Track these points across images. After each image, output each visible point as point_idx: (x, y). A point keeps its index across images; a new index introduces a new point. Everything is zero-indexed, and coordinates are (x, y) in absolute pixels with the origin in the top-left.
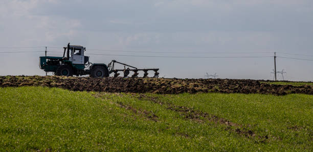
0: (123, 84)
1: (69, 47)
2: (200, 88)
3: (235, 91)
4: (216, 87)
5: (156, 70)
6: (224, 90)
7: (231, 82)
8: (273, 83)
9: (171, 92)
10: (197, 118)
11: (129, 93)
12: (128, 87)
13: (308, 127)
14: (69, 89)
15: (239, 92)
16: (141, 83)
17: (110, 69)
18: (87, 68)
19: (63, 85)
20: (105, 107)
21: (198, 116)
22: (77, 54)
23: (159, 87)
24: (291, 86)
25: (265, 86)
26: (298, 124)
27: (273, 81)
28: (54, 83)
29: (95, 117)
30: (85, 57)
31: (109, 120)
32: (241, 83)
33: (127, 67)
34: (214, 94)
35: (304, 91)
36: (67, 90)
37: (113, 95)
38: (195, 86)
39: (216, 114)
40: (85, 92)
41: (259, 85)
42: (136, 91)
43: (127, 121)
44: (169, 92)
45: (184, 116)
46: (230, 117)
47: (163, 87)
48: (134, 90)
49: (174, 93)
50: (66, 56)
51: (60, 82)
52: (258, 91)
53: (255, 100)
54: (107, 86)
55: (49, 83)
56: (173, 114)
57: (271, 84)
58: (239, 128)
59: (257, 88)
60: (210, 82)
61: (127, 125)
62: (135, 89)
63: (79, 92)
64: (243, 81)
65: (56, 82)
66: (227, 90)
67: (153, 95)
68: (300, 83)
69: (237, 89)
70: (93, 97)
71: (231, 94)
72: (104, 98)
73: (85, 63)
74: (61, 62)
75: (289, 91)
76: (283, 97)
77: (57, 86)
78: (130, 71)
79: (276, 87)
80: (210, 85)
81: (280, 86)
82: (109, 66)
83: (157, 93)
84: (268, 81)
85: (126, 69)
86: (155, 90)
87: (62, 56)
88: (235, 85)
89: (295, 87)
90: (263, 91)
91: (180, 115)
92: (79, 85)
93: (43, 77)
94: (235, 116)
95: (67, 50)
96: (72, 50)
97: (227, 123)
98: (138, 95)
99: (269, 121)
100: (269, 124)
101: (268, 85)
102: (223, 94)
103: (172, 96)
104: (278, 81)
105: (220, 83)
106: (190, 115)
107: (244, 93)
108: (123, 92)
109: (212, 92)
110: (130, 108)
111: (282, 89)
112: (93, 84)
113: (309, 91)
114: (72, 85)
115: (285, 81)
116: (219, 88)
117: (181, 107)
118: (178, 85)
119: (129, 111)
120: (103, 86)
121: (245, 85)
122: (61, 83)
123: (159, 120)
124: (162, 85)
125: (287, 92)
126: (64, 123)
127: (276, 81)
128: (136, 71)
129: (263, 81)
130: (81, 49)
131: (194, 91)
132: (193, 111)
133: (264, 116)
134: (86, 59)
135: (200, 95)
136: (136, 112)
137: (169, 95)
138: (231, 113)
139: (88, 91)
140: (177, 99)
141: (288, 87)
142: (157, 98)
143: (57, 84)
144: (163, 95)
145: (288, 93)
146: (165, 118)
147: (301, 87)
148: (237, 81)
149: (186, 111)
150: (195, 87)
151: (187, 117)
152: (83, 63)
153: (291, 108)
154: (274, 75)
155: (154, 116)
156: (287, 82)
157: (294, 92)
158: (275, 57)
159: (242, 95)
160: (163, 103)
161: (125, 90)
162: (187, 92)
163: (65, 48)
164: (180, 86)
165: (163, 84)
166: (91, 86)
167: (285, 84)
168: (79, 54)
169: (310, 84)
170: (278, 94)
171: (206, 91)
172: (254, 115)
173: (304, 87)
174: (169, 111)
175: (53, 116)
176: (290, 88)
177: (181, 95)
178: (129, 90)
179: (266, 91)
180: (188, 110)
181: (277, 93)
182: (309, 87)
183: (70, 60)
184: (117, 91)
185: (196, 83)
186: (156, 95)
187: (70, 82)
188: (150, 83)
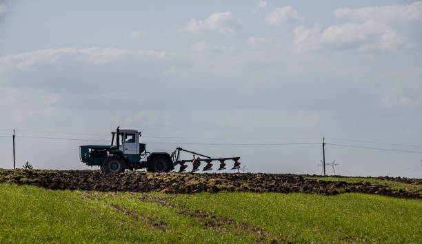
0: (119, 180)
1: (119, 132)
2: (224, 185)
3: (271, 189)
4: (245, 184)
5: (236, 159)
6: (256, 189)
7: (264, 177)
8: (321, 179)
9: (184, 190)
10: (219, 225)
11: (127, 193)
12: (127, 184)
13: (366, 237)
14: (46, 187)
15: (275, 191)
16: (144, 179)
17: (174, 159)
18: (144, 159)
19: (37, 181)
20: (95, 212)
21: (221, 222)
22: (130, 141)
23: (168, 185)
24: (345, 183)
25: (310, 182)
26: (352, 234)
27: (322, 176)
28: (24, 179)
29: (81, 224)
30: (141, 145)
31: (100, 229)
32: (279, 178)
33: (196, 157)
34: (242, 194)
35: (362, 190)
36: (42, 189)
37: (107, 195)
38: (217, 182)
39: (245, 220)
40: (67, 191)
41: (303, 181)
42: (137, 189)
43: (126, 229)
44: (183, 191)
45: (201, 223)
46: (264, 224)
47: (175, 184)
48: (135, 188)
49: (188, 193)
50: (115, 144)
51: (33, 178)
52: (301, 189)
53: (296, 201)
54: (98, 183)
55: (18, 179)
56: (187, 220)
57: (318, 180)
58: (276, 238)
59: (300, 185)
60: (237, 177)
61: (125, 235)
62: (137, 187)
63: (59, 190)
64: (281, 176)
65: (28, 178)
66: (259, 188)
67: (161, 194)
68: (357, 179)
69: (273, 186)
70: (79, 198)
71: (264, 194)
72: (94, 200)
73: (141, 152)
74: (108, 152)
75: (342, 189)
76: (334, 198)
77: (29, 183)
78: (201, 162)
79: (325, 184)
80: (237, 181)
81: (330, 182)
82: (173, 156)
83: (166, 192)
84: (314, 176)
85: (196, 158)
86: (164, 188)
87: (110, 144)
88: (270, 181)
89: (350, 184)
90: (307, 190)
91: (197, 221)
92: (59, 182)
93: (9, 171)
94: (270, 223)
95: (116, 135)
96: (122, 136)
97: (259, 232)
98: (141, 195)
99: (316, 229)
100: (315, 233)
101: (315, 182)
102: (255, 194)
103: (186, 196)
104: (327, 176)
105: (250, 179)
106: (210, 221)
107: (283, 192)
108: (119, 190)
109: (239, 190)
110: (129, 213)
111: (332, 187)
112: (78, 180)
113: (368, 189)
114: (50, 182)
115: (336, 176)
116: (250, 186)
117: (198, 212)
118: (194, 182)
119: (127, 217)
120: (92, 183)
121: (284, 181)
122: (35, 180)
123: (168, 229)
124: (172, 182)
125: (339, 191)
126: (38, 233)
127: (325, 176)
128: (209, 161)
129: (308, 175)
130: (135, 134)
131: (216, 190)
132: (214, 217)
133: (309, 223)
134: (142, 147)
135: (223, 195)
136: (137, 218)
137: (181, 195)
138: (265, 218)
139: (72, 189)
140: (194, 200)
141: (340, 184)
142: (166, 199)
143: (30, 180)
144: (173, 196)
145: (341, 192)
146: (176, 226)
147: (357, 184)
148: (273, 177)
149: (205, 216)
150: (217, 184)
151: (206, 225)
152: (138, 153)
153: (345, 212)
154: (322, 168)
155: (162, 223)
156: (339, 177)
157: (348, 191)
158: (324, 144)
159: (279, 195)
160: (173, 206)
161: (122, 188)
162: (206, 191)
163: (113, 134)
164: (197, 182)
165: (174, 181)
166: (75, 183)
167: (337, 180)
168: (132, 141)
169: (370, 180)
170: (328, 194)
171: (232, 190)
172: (295, 222)
173: (362, 184)
174: (182, 216)
175: (23, 223)
176: (343, 185)
177: (198, 194)
178: (127, 189)
179: (312, 190)
180: (208, 215)
181: (326, 192)
182: (368, 184)
183: (121, 149)
184: (112, 190)
185: (218, 179)
186: (165, 196)
187: (47, 177)
188: (157, 179)
